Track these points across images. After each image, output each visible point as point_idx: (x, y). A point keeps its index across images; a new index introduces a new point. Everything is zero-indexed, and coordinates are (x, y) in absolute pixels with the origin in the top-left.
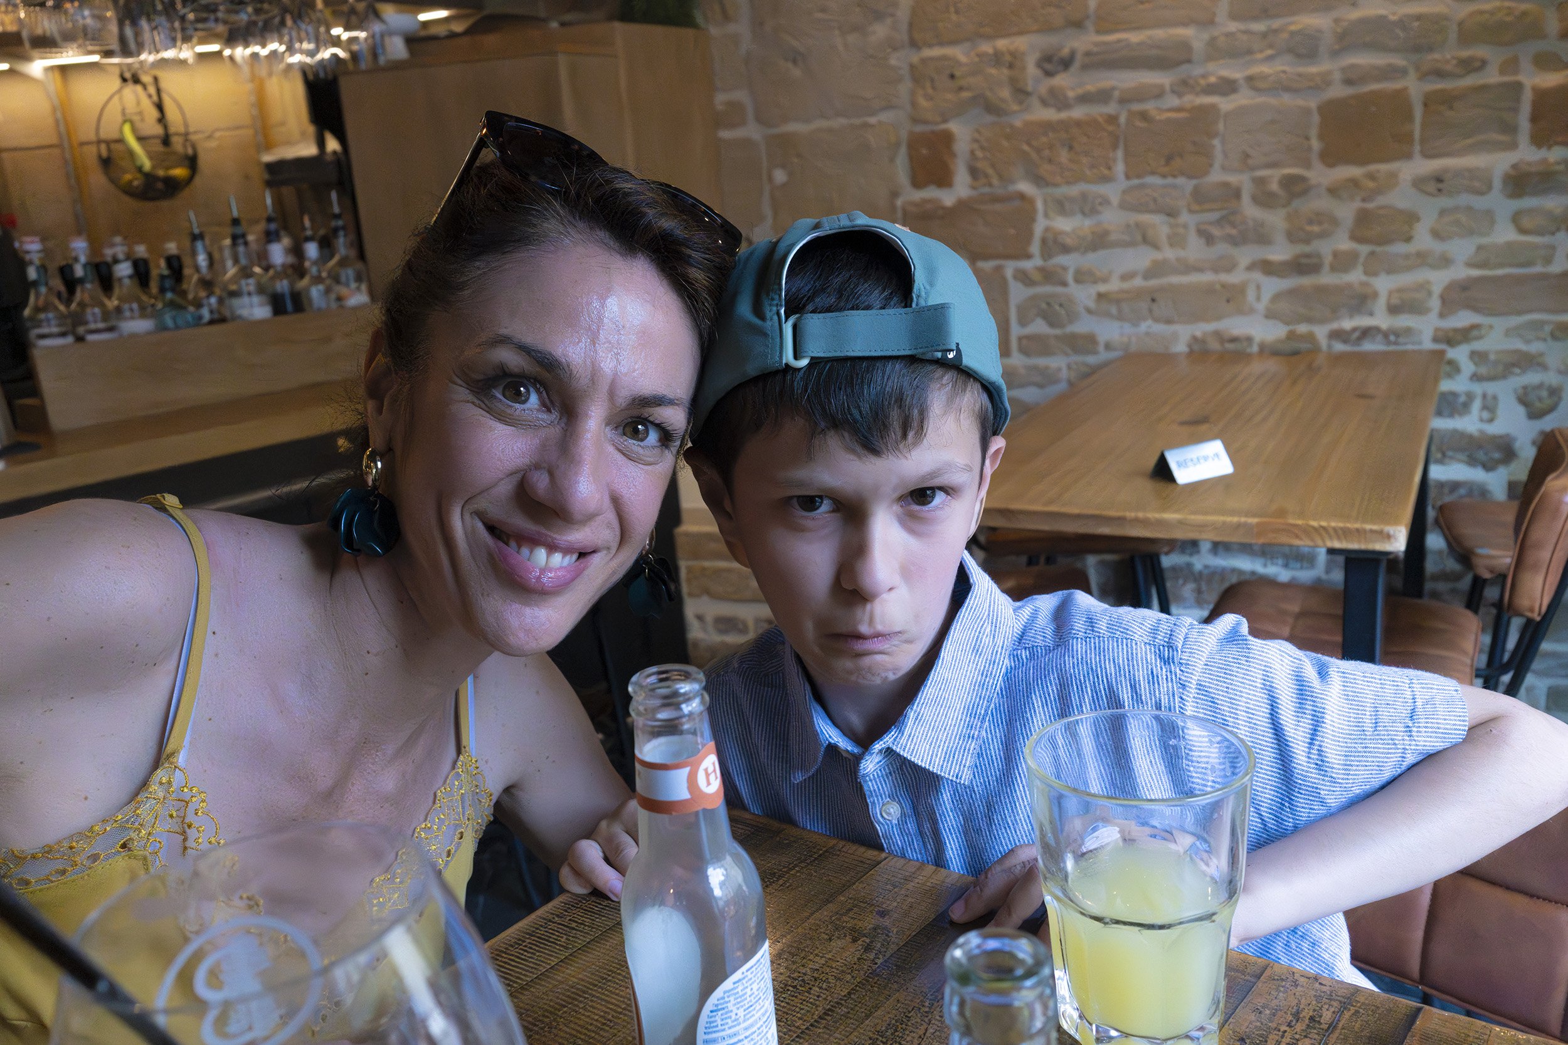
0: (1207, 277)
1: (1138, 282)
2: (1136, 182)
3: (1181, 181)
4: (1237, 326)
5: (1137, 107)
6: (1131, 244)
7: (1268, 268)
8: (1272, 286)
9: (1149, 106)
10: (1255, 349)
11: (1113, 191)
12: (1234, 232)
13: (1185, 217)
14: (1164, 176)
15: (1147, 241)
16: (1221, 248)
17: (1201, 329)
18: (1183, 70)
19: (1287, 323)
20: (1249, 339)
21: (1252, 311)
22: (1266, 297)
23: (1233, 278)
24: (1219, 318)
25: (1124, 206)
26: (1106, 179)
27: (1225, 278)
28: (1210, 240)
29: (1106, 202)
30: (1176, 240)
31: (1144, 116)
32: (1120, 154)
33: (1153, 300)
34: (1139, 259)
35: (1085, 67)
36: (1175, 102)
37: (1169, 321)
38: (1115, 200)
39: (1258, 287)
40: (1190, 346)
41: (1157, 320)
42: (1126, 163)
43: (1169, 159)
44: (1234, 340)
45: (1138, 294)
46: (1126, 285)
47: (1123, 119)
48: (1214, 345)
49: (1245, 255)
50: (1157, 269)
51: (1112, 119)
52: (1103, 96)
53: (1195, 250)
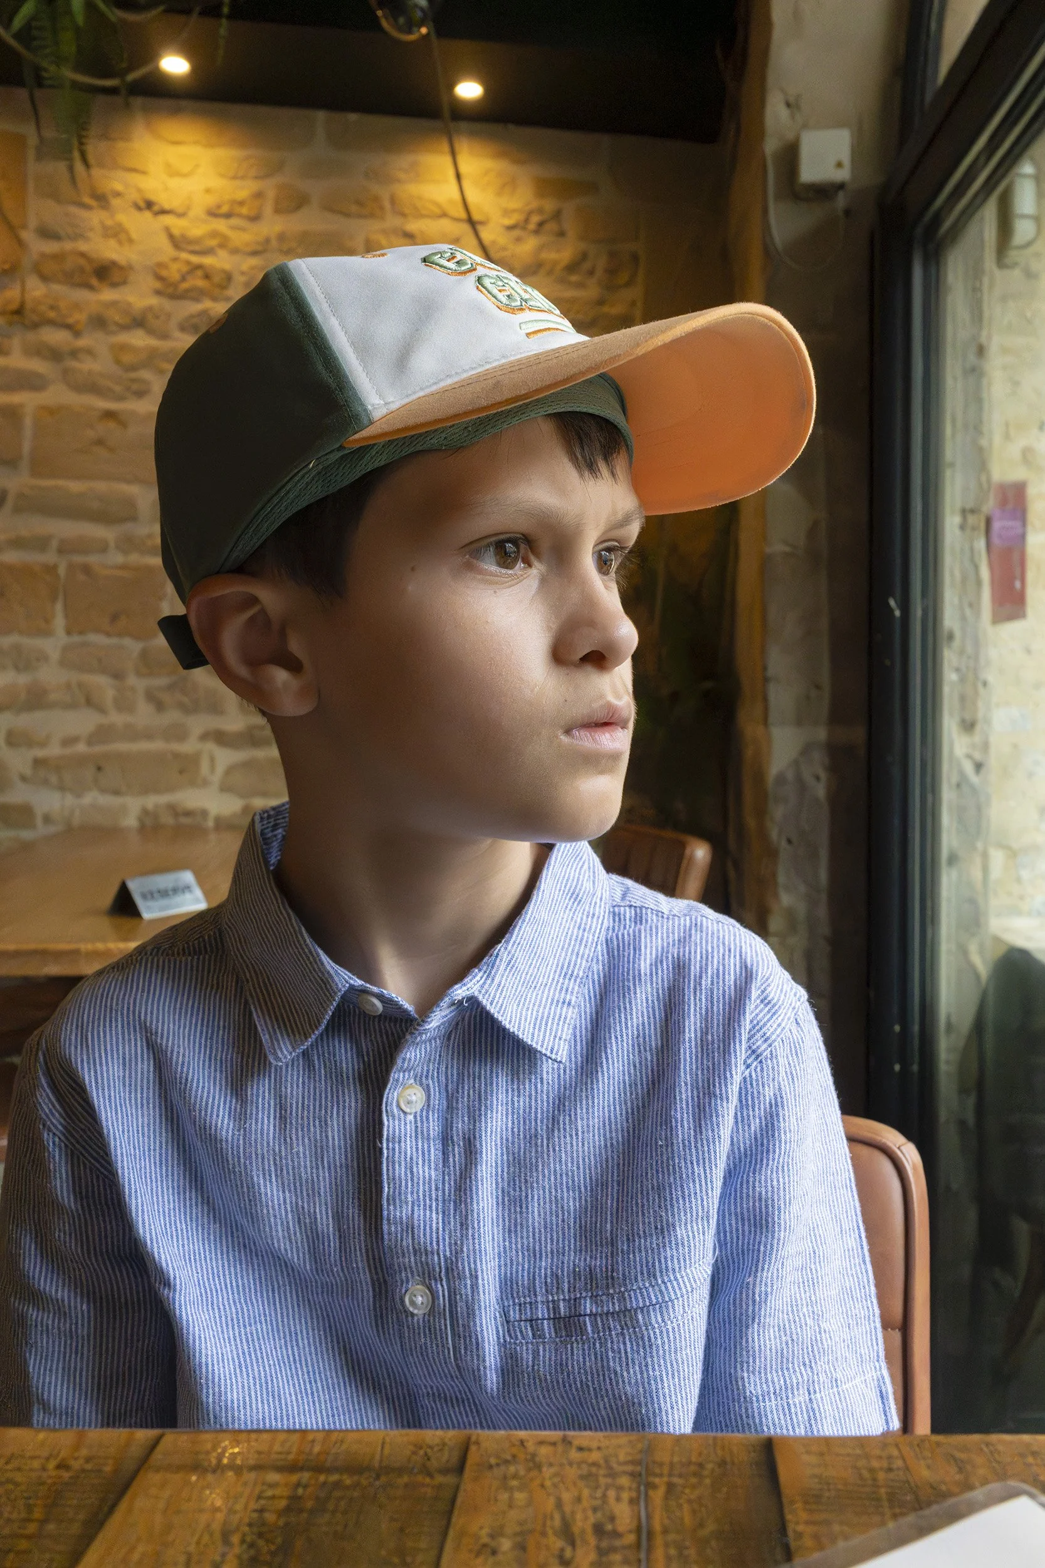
0: (156, 746)
1: (81, 748)
2: (76, 639)
3: (127, 642)
4: (192, 798)
5: (79, 559)
6: (72, 706)
7: (221, 738)
8: (225, 757)
9: (93, 559)
10: (210, 823)
11: (53, 645)
12: (186, 700)
13: (132, 680)
14: (108, 634)
15: (89, 702)
16: (173, 716)
17: (152, 801)
18: (128, 527)
19: (242, 796)
20: (204, 813)
21: (205, 783)
22: (220, 770)
23: (188, 747)
24: (171, 789)
25: (63, 663)
26: (47, 633)
27: (176, 747)
28: (160, 706)
29: (43, 658)
30: (124, 704)
31: (87, 569)
32: (59, 607)
33: (99, 769)
34: (82, 722)
35: (18, 510)
36: (119, 559)
37: (117, 793)
38: (55, 655)
39: (212, 760)
40: (140, 819)
41: (103, 791)
42: (66, 616)
43: (114, 618)
44: (188, 813)
45: (80, 761)
46: (68, 751)
47: (62, 571)
48: (167, 820)
49: (199, 724)
50: (102, 734)
51: (52, 569)
52: (41, 543)
53: (144, 715)
